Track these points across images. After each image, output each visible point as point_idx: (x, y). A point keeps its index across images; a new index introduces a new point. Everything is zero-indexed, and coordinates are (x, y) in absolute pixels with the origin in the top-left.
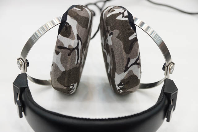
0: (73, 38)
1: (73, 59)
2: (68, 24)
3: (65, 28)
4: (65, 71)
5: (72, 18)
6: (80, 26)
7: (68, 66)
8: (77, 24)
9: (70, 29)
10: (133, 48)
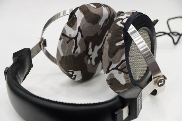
0: (74, 29)
1: (70, 47)
2: (75, 16)
3: (72, 18)
4: (63, 56)
5: (81, 12)
6: (85, 20)
7: (66, 52)
8: (83, 18)
9: (75, 21)
10: (117, 54)
